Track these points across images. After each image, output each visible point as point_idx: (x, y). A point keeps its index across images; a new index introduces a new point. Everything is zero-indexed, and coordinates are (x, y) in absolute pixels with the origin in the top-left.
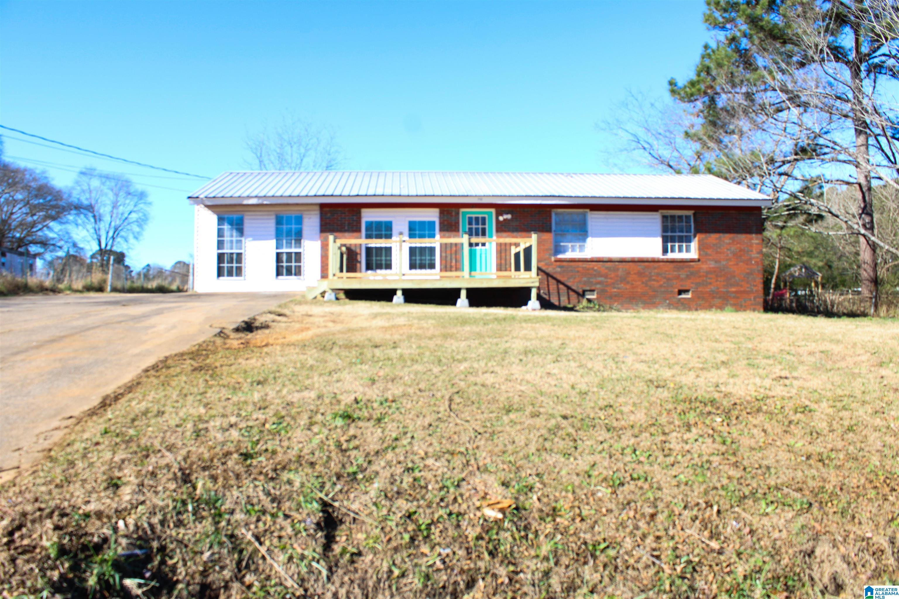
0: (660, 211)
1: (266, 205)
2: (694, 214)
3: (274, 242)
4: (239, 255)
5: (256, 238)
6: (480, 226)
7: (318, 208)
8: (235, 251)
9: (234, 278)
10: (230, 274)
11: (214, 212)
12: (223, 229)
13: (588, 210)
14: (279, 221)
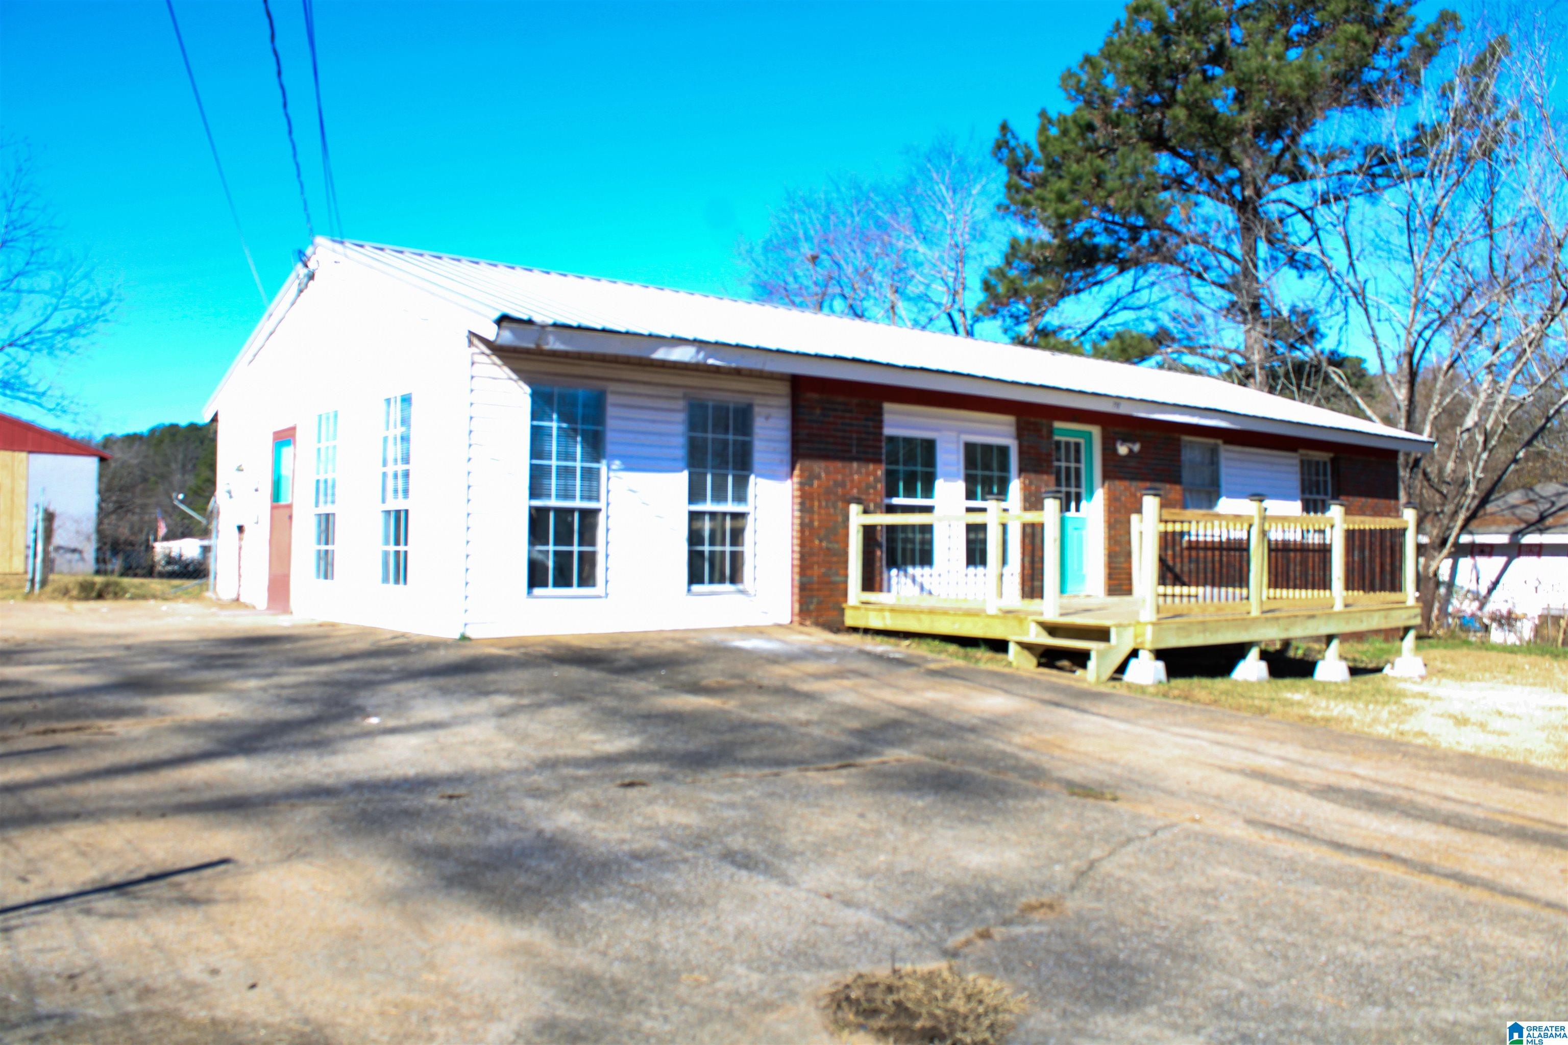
0: (1302, 451)
1: (717, 370)
2: (1333, 460)
3: (682, 479)
4: (589, 517)
5: (633, 464)
6: (1073, 465)
7: (784, 389)
8: (578, 503)
9: (575, 590)
10: (563, 580)
11: (523, 375)
12: (547, 432)
13: (1220, 442)
14: (695, 422)
